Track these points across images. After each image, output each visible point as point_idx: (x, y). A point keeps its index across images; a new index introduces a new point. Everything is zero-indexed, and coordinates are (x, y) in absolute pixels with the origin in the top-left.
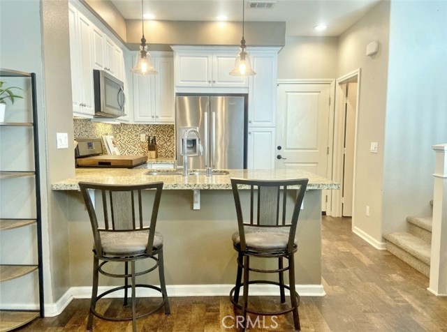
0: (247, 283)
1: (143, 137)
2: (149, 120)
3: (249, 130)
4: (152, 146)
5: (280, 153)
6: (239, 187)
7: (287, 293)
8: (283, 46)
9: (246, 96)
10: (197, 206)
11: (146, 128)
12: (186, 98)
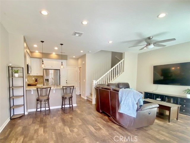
0: (65, 105)
1: (33, 79)
2: (36, 75)
3: (61, 77)
4: (36, 81)
5: (67, 82)
6: (64, 88)
7: (71, 106)
8: (67, 60)
9: (59, 70)
10: (54, 92)
11: (34, 76)
12: (44, 70)
